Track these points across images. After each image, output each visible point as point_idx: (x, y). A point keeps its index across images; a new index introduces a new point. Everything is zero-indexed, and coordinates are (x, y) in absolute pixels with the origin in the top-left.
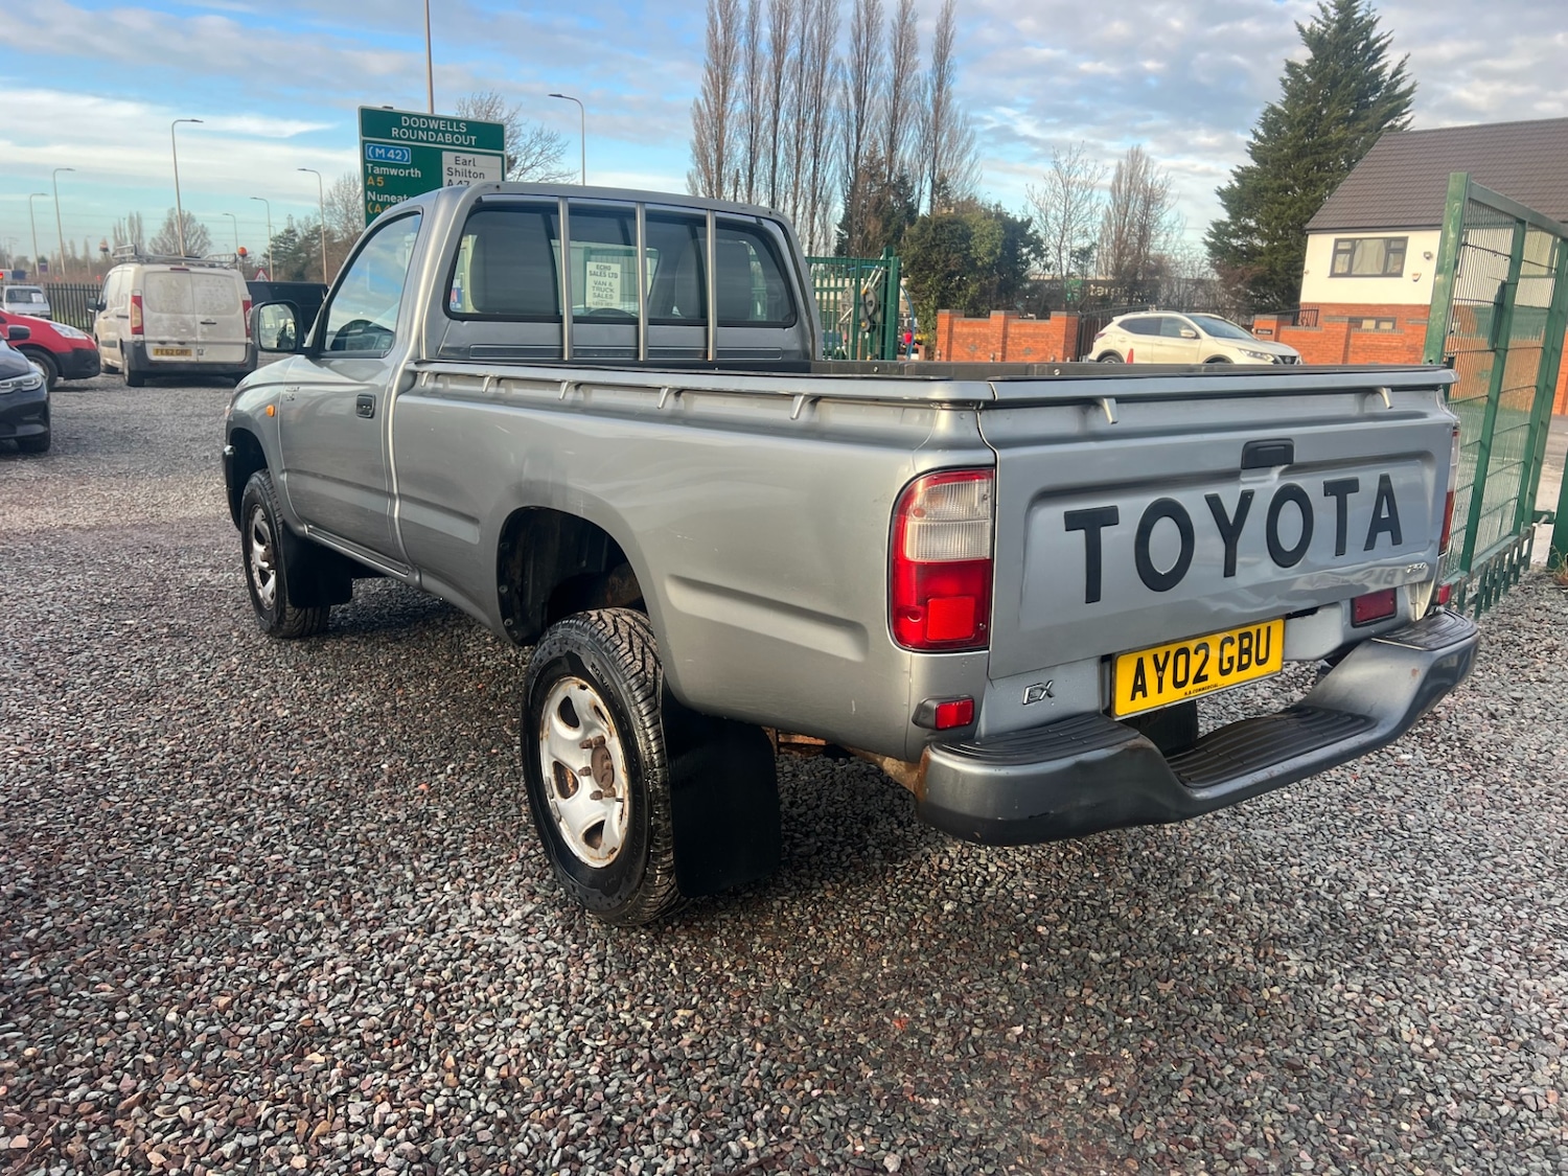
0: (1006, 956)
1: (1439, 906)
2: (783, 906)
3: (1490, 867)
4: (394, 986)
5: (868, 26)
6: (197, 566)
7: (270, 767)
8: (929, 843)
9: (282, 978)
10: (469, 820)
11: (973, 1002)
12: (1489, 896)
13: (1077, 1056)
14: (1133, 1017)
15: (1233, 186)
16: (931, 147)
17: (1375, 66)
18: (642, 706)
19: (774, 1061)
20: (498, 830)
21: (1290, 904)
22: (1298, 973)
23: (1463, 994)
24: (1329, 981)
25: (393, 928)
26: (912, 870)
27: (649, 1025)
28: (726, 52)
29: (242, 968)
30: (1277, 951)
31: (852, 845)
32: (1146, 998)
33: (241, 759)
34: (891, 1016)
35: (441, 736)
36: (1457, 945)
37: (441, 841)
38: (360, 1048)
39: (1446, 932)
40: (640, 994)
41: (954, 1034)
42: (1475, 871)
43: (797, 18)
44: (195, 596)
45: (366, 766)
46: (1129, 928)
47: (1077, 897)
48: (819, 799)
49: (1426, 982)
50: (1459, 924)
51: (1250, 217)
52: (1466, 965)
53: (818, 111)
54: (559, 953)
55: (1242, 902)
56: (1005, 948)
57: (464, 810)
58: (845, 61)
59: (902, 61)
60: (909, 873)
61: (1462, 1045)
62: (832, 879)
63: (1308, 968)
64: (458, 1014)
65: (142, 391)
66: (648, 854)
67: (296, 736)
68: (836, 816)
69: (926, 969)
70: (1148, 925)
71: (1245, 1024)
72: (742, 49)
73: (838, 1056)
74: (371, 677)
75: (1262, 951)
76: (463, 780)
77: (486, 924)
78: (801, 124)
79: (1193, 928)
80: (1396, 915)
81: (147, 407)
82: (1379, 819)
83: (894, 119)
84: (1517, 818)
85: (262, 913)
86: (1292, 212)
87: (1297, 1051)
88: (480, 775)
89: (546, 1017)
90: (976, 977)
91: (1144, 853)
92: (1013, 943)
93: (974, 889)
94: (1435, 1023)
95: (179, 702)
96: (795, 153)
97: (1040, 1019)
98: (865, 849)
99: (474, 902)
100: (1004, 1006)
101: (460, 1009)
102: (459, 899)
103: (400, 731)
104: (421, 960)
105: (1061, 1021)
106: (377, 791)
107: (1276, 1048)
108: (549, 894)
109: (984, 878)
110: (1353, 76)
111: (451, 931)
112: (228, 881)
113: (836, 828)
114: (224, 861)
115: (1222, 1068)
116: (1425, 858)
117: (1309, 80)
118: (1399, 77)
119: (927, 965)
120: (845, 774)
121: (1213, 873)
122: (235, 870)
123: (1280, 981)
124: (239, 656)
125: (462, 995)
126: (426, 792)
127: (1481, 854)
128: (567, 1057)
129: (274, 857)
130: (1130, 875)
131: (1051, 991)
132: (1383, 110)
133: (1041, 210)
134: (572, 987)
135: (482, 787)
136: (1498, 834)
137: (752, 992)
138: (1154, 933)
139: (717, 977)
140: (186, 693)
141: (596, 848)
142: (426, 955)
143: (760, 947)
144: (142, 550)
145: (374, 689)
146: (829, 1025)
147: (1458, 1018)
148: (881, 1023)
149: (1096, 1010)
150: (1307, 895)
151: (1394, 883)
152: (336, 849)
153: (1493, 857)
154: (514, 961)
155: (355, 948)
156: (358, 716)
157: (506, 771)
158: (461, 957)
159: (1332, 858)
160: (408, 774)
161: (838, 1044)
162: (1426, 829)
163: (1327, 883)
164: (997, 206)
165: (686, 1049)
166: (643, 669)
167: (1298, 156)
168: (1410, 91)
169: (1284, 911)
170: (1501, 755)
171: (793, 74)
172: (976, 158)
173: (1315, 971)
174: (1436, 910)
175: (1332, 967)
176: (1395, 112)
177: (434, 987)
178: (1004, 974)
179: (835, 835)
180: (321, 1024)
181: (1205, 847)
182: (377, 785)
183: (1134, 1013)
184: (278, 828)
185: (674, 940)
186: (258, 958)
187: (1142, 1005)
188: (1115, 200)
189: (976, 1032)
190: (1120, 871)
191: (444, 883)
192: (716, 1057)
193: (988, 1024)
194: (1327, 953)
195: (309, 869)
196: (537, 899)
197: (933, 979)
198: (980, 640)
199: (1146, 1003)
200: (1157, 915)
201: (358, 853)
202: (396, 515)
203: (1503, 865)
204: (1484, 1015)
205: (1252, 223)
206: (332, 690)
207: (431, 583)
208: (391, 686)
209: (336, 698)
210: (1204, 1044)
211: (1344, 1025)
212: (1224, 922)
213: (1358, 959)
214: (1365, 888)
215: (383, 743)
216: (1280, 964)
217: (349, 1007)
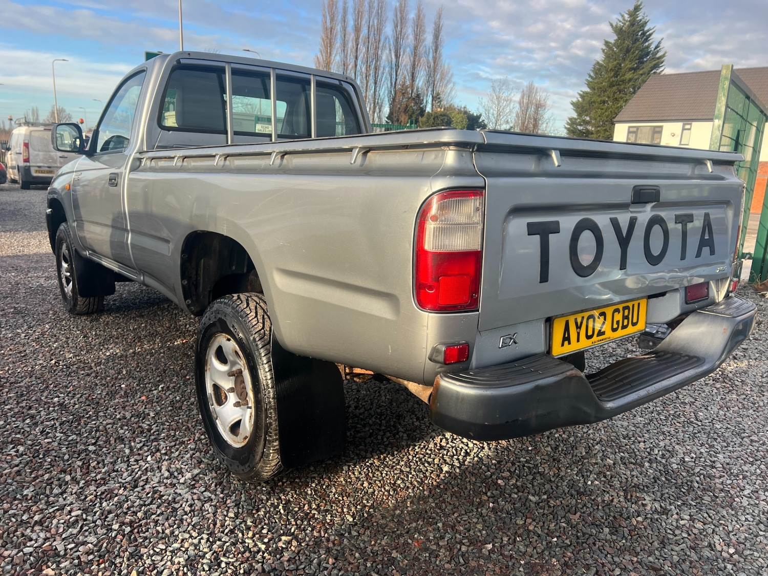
0: (480, 499)
1: (725, 465)
2: (349, 469)
3: (749, 442)
4: (106, 523)
5: (401, 20)
6: (38, 277)
7: (56, 387)
8: (434, 430)
9: (37, 518)
10: (168, 417)
11: (462, 528)
12: (751, 460)
13: (526, 563)
14: (557, 537)
15: (579, 100)
16: (431, 80)
17: (647, 44)
18: (262, 351)
19: (340, 570)
20: (184, 423)
21: (642, 466)
22: (651, 508)
23: (746, 519)
24: (670, 513)
25: (112, 485)
26: (424, 446)
27: (263, 547)
28: (331, 31)
29: (13, 511)
30: (638, 495)
31: (390, 432)
32: (564, 525)
33: (39, 382)
34: (412, 538)
35: (158, 369)
36: (738, 489)
37: (149, 430)
38: (78, 565)
39: (731, 482)
40: (260, 526)
41: (451, 550)
42: (741, 445)
43: (366, 16)
44: (33, 292)
45: (112, 386)
46: (550, 481)
47: (520, 462)
48: (372, 404)
49: (725, 513)
50: (738, 477)
51: (587, 116)
52: (745, 502)
53: (377, 62)
54: (212, 500)
55: (614, 464)
56: (480, 494)
57: (166, 412)
58: (390, 37)
59: (418, 37)
60: (422, 448)
61: (751, 553)
62: (378, 452)
63: (657, 505)
64: (144, 541)
65: (28, 191)
66: (265, 439)
67: (74, 369)
68: (381, 414)
69: (433, 508)
70: (562, 478)
71: (624, 541)
72: (339, 30)
73: (380, 566)
74: (124, 336)
75: (629, 494)
76: (167, 394)
77: (169, 481)
78: (368, 68)
79: (588, 481)
80: (702, 472)
81: (29, 199)
82: (684, 415)
83: (414, 67)
84: (758, 414)
85: (33, 476)
86: (607, 113)
87: (656, 558)
88: (178, 391)
89: (200, 542)
90: (463, 512)
91: (556, 435)
92: (484, 491)
93: (460, 457)
94: (734, 539)
95: (10, 350)
96: (365, 82)
97: (502, 538)
98: (398, 433)
99: (164, 468)
100: (480, 531)
101: (146, 538)
102: (155, 466)
103: (135, 366)
104: (126, 505)
105: (515, 540)
106: (117, 400)
107: (643, 556)
108: (210, 462)
109: (466, 450)
110: (637, 47)
111: (147, 486)
112: (16, 455)
113: (381, 421)
114: (16, 443)
115: (613, 570)
116: (712, 437)
117: (615, 49)
118: (658, 49)
119: (433, 505)
120: (387, 390)
121: (596, 447)
122: (21, 449)
123: (641, 514)
124: (50, 324)
125: (148, 528)
126: (145, 401)
127: (743, 435)
128: (209, 570)
129: (46, 441)
130: (549, 449)
131: (507, 520)
132: (651, 65)
133: (486, 110)
134: (218, 522)
135: (178, 398)
136: (749, 423)
137: (328, 524)
138: (565, 483)
139: (307, 514)
140: (15, 345)
141: (237, 435)
142: (129, 502)
143: (334, 495)
144: (10, 269)
145: (124, 343)
146: (374, 545)
147: (747, 535)
148: (406, 544)
149: (535, 533)
150: (650, 460)
151: (698, 452)
152: (85, 435)
153: (749, 436)
154: (183, 506)
155: (86, 497)
156: (113, 357)
157: (193, 388)
158: (151, 503)
159: (661, 438)
160: (136, 390)
161: (380, 558)
162: (710, 421)
163: (660, 453)
164: (465, 108)
165: (285, 563)
166: (263, 328)
167: (610, 87)
168: (664, 56)
169: (639, 469)
170: (744, 379)
171: (364, 44)
172: (454, 85)
173: (661, 507)
174: (723, 468)
175: (670, 504)
176: (657, 66)
177: (131, 524)
178: (479, 510)
179: (380, 425)
180: (56, 549)
181: (590, 432)
182: (117, 396)
183: (558, 534)
184: (53, 423)
185: (283, 491)
186: (24, 505)
187: (562, 529)
188: (521, 108)
189: (464, 549)
190: (543, 446)
191: (147, 456)
192: (304, 568)
193: (471, 543)
194: (666, 495)
195: (67, 448)
196: (202, 466)
197: (437, 514)
198: (473, 305)
199: (564, 528)
200: (567, 473)
201: (99, 437)
202: (129, 242)
203: (756, 441)
204: (761, 533)
205: (588, 119)
206: (100, 343)
207: (150, 281)
208: (134, 341)
209: (101, 347)
210: (601, 555)
211: (682, 541)
212: (605, 477)
213: (684, 498)
214: (682, 456)
215: (124, 373)
216: (640, 502)
217: (76, 537)
